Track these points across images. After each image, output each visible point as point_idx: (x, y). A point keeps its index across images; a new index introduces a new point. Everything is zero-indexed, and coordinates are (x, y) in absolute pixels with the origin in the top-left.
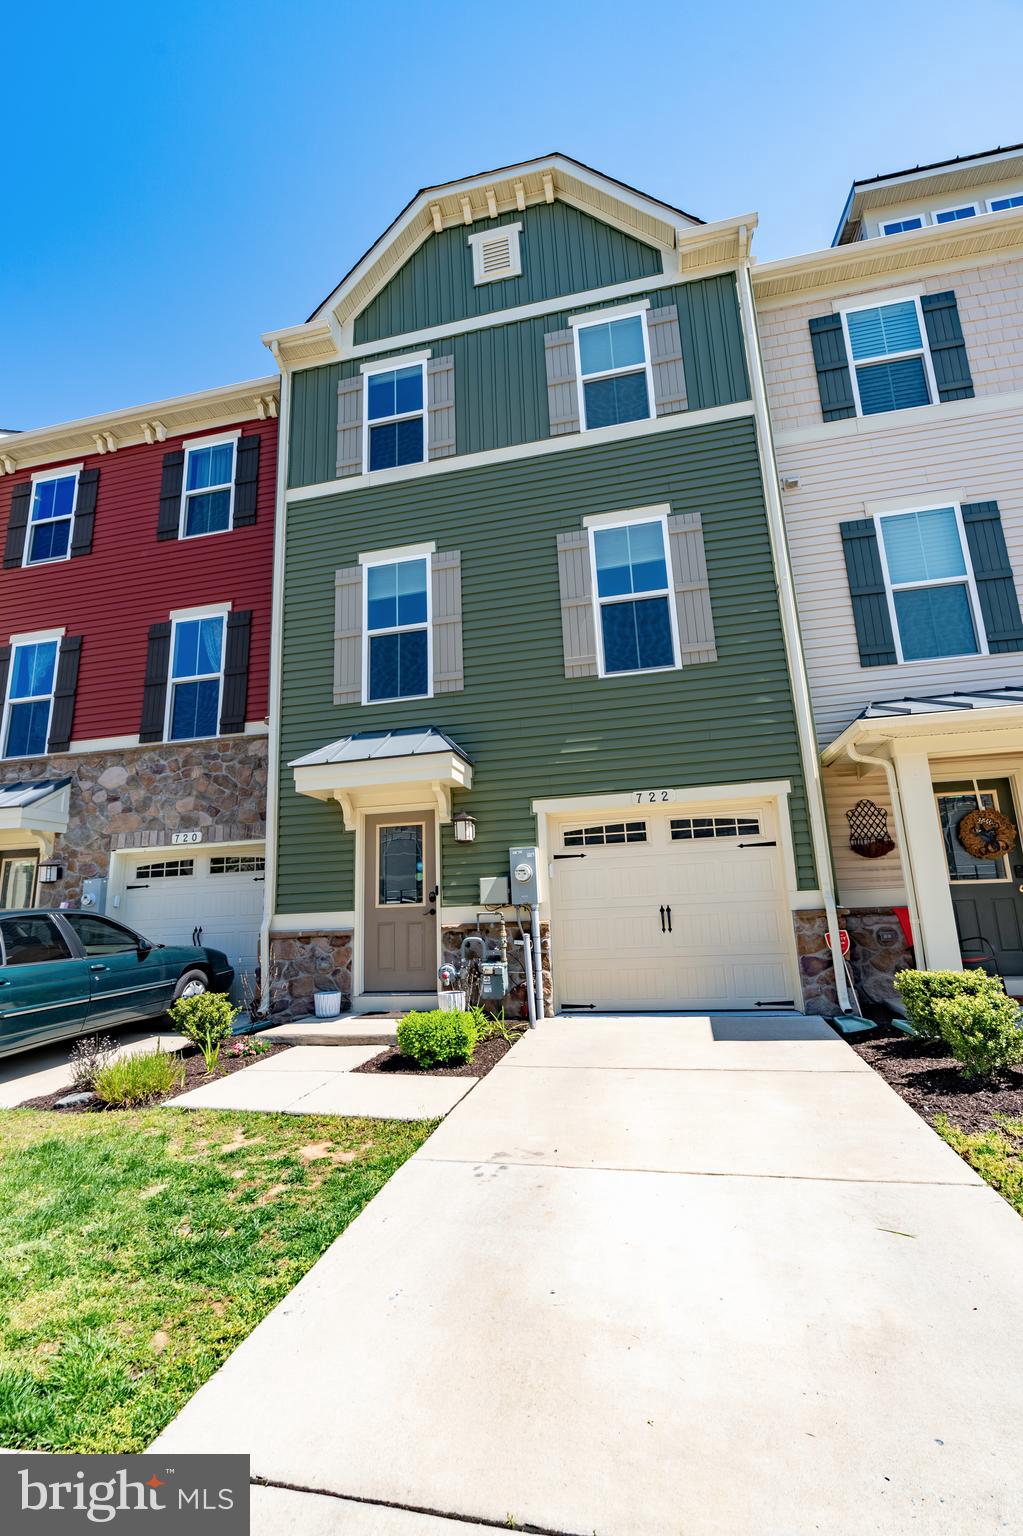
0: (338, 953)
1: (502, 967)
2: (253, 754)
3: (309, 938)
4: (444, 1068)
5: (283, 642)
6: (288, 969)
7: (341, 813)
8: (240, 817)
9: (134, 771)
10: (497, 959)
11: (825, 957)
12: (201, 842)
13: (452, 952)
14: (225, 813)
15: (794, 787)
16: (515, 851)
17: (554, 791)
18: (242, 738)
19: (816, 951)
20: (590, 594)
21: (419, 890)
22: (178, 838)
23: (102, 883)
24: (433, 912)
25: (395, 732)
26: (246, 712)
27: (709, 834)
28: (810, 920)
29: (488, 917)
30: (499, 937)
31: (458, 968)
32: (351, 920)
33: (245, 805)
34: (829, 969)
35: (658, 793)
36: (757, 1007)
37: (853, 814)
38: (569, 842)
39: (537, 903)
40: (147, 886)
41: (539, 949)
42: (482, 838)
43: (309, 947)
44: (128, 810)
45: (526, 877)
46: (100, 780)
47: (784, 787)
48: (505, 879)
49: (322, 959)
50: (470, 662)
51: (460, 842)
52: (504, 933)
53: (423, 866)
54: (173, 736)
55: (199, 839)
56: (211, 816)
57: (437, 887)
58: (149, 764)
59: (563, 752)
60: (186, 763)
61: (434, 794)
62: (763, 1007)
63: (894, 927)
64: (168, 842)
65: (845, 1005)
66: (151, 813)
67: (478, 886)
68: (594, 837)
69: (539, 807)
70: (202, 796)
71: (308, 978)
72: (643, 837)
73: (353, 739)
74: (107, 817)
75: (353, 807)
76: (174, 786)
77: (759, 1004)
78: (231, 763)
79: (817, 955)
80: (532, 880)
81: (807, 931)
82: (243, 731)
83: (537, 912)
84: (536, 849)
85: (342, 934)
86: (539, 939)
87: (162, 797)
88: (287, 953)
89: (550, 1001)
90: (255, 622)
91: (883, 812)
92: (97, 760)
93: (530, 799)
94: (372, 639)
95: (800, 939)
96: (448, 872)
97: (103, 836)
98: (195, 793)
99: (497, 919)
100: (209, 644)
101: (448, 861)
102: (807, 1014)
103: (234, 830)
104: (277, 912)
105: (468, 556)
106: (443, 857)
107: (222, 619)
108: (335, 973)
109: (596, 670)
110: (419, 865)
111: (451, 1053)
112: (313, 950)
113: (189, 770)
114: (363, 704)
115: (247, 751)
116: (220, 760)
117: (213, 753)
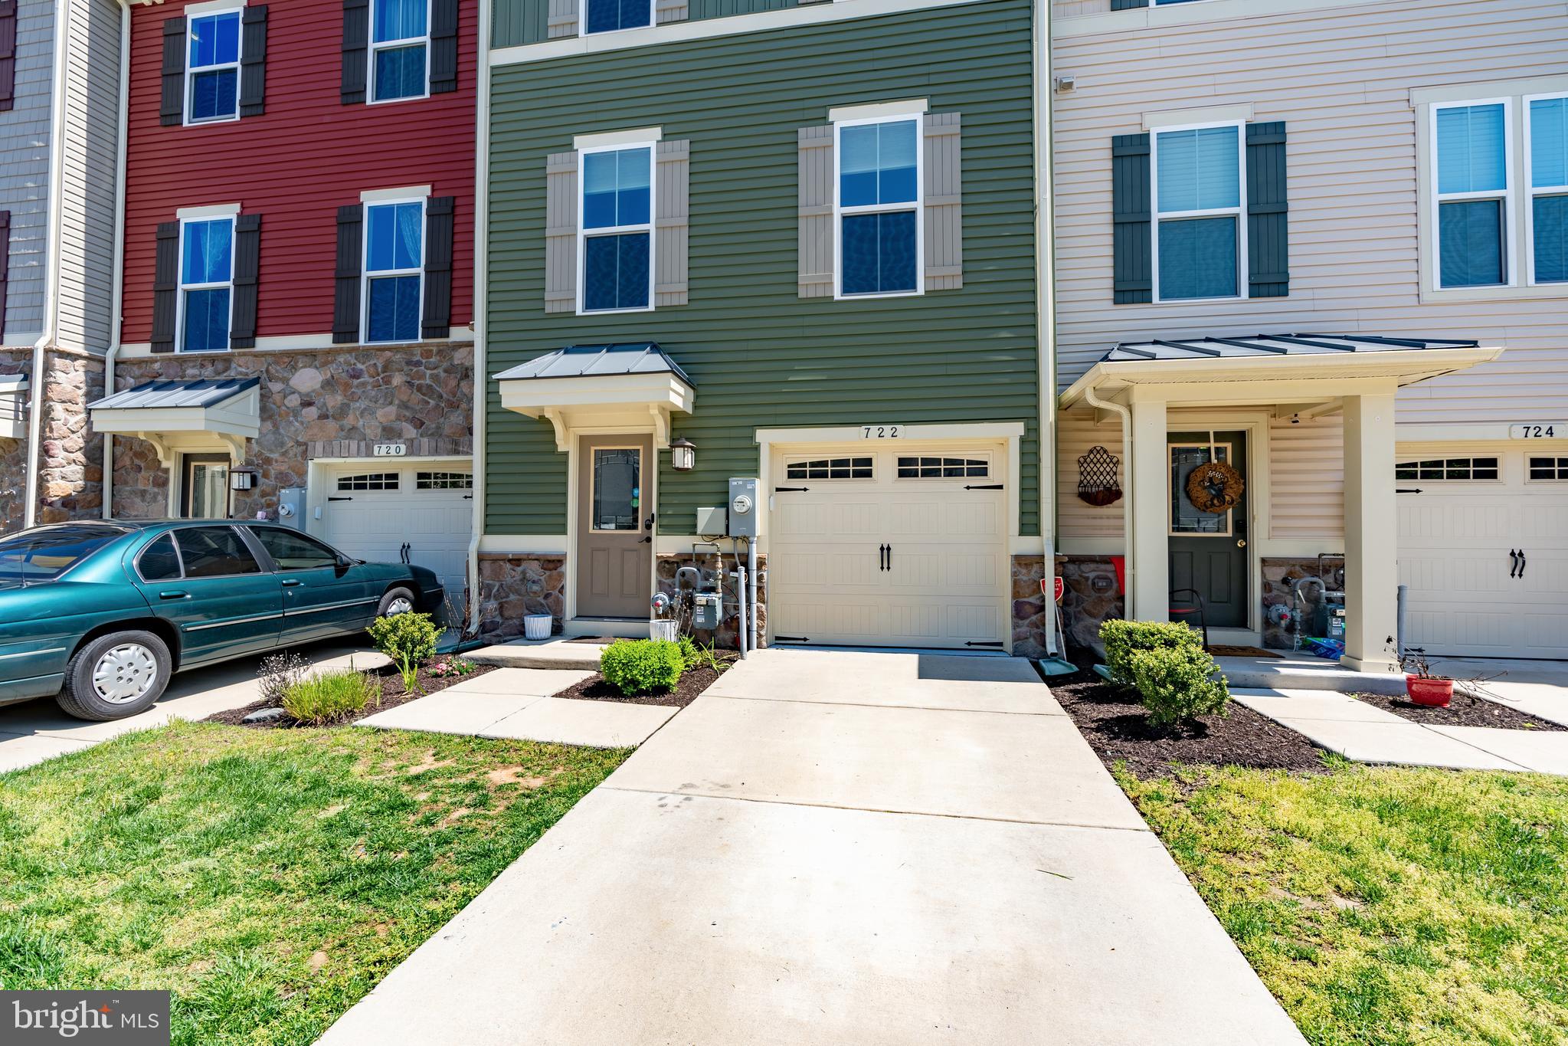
0: (550, 576)
1: (716, 598)
2: (459, 362)
3: (519, 560)
4: (647, 696)
5: (489, 238)
6: (498, 590)
7: (553, 432)
8: (447, 431)
9: (329, 375)
10: (713, 589)
11: (1038, 602)
12: (405, 455)
13: (666, 581)
14: (431, 425)
15: (1027, 430)
16: (735, 482)
17: (780, 420)
18: (447, 345)
19: (1030, 596)
20: (832, 201)
21: (636, 520)
22: (380, 450)
23: (301, 494)
24: (649, 540)
25: (612, 348)
26: (451, 315)
27: (935, 473)
28: (1027, 565)
29: (704, 547)
30: (715, 568)
31: (671, 597)
32: (564, 544)
33: (452, 418)
34: (1040, 614)
35: (887, 428)
36: (967, 647)
37: (1085, 461)
38: (792, 475)
39: (755, 536)
40: (350, 499)
41: (754, 582)
42: (701, 466)
43: (519, 569)
44: (323, 417)
45: (744, 509)
46: (291, 383)
47: (1018, 429)
48: (723, 510)
49: (534, 582)
50: (696, 273)
51: (678, 469)
52: (720, 565)
53: (640, 492)
54: (371, 338)
55: (403, 452)
56: (415, 428)
57: (653, 515)
58: (346, 368)
59: (790, 379)
60: (385, 368)
61: (652, 416)
62: (972, 647)
63: (1111, 575)
64: (369, 453)
65: (1051, 648)
66: (349, 421)
67: (695, 516)
68: (819, 471)
69: (763, 436)
70: (404, 405)
71: (518, 600)
72: (868, 474)
73: (565, 353)
74: (302, 423)
75: (566, 427)
76: (373, 393)
77: (969, 644)
78: (435, 371)
79: (1031, 600)
80: (751, 512)
81: (1024, 576)
82: (448, 336)
83: (754, 545)
84: (757, 481)
85: (553, 558)
86: (755, 572)
87: (362, 404)
88: (497, 574)
89: (763, 633)
90: (457, 211)
91: (1115, 460)
92: (286, 360)
93: (754, 427)
94: (589, 240)
95: (1016, 583)
96: (664, 500)
97: (299, 444)
98: (397, 402)
99: (713, 549)
100: (406, 233)
101: (665, 489)
102: (1014, 656)
103: (441, 445)
104: (486, 533)
105: (697, 147)
106: (660, 484)
107: (419, 205)
108: (547, 596)
109: (832, 290)
110: (636, 491)
111: (654, 682)
112: (524, 573)
113: (390, 376)
114: (577, 314)
115: (452, 358)
116: (423, 368)
117: (415, 359)
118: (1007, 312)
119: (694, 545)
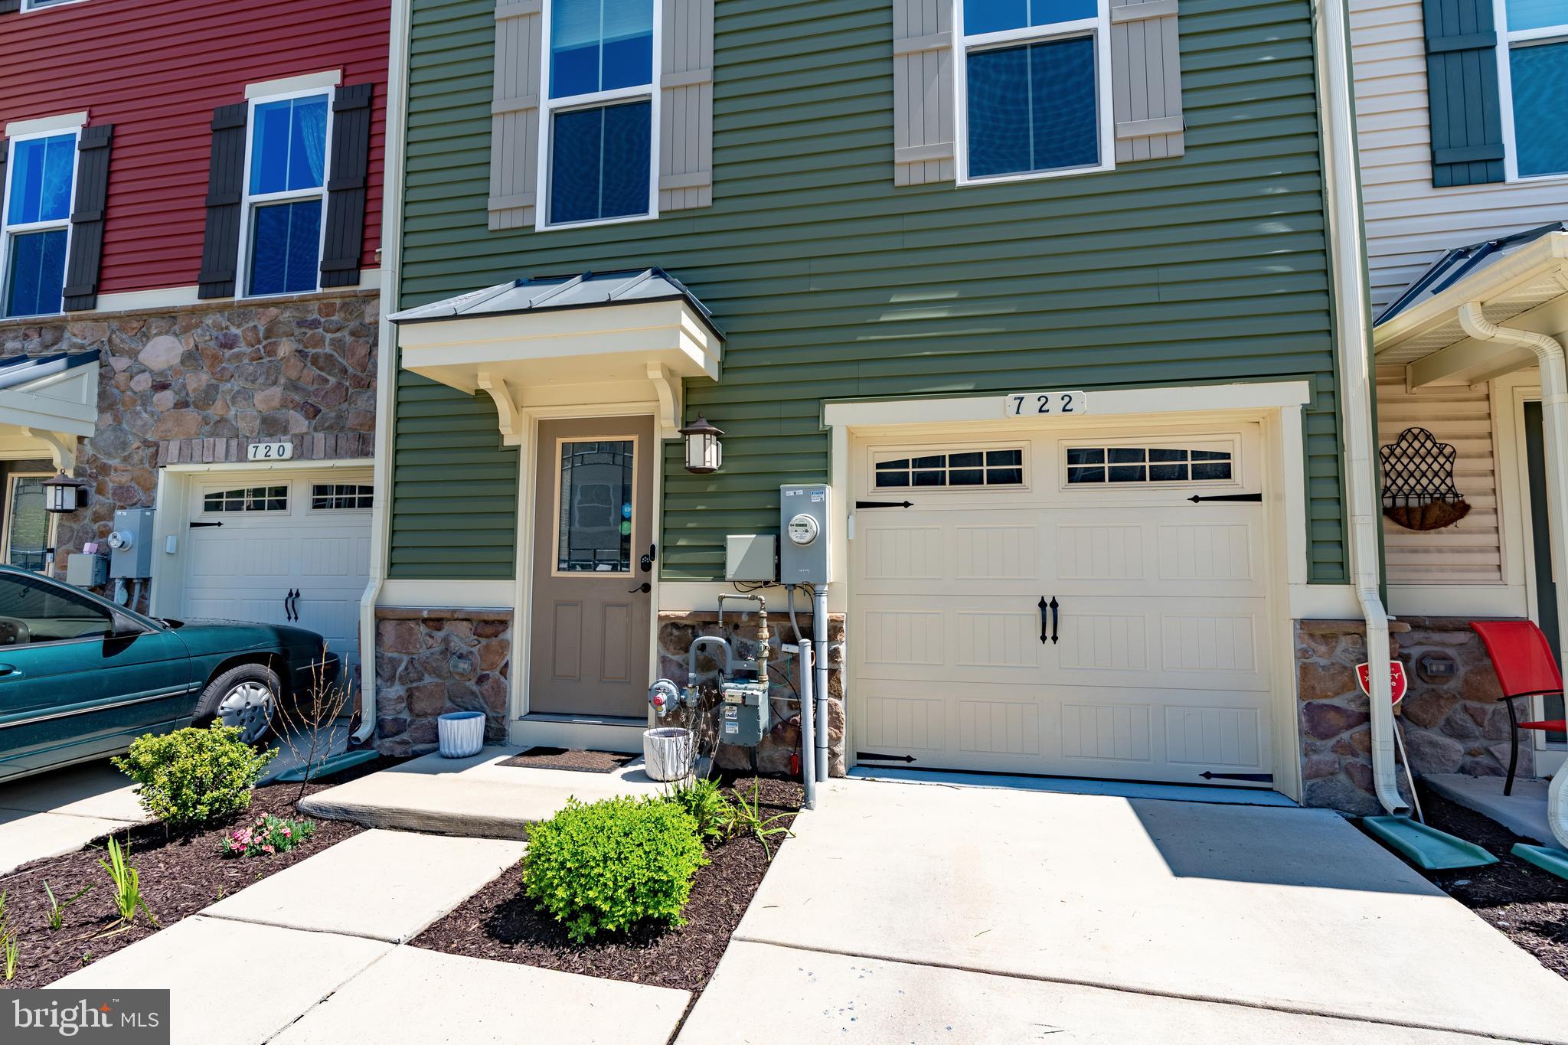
0: (487, 647)
1: (758, 690)
2: (364, 320)
3: (439, 620)
6: (406, 669)
7: (495, 415)
8: (351, 421)
9: (192, 344)
10: (751, 675)
11: (1353, 707)
12: (291, 459)
13: (675, 658)
14: (329, 414)
15: (1316, 393)
16: (790, 491)
17: (865, 388)
18: (355, 295)
19: (1336, 694)
20: (950, 28)
21: (625, 554)
22: (257, 451)
23: (143, 516)
24: (646, 588)
25: (590, 274)
26: (362, 252)
27: (1136, 475)
28: (1329, 639)
29: (736, 600)
30: (757, 638)
31: (681, 684)
32: (511, 594)
34: (1358, 729)
35: (1055, 397)
36: (1200, 780)
37: (1392, 453)
38: (882, 481)
39: (824, 583)
40: (219, 524)
41: (825, 663)
42: (734, 467)
43: (439, 634)
44: (180, 404)
45: (808, 537)
46: (141, 357)
47: (1298, 392)
48: (770, 539)
49: (461, 657)
50: (725, 157)
51: (694, 470)
52: (765, 633)
53: (632, 510)
54: (251, 290)
55: (288, 454)
56: (307, 418)
57: (653, 547)
58: (215, 333)
59: (883, 319)
60: (269, 332)
61: (652, 383)
62: (1215, 781)
63: (1451, 652)
64: (242, 458)
65: (1391, 799)
66: (216, 410)
67: (723, 548)
68: (929, 472)
69: (836, 415)
70: (293, 385)
71: (437, 685)
72: (1015, 477)
73: (517, 285)
74: (152, 414)
75: (517, 406)
76: (251, 369)
77: (1208, 775)
78: (338, 335)
79: (1337, 702)
80: (818, 543)
81: (1320, 658)
82: (358, 283)
83: (824, 599)
84: (828, 489)
85: (492, 617)
86: (826, 644)
87: (236, 385)
88: (405, 643)
89: (837, 749)
90: (377, 104)
91: (1447, 451)
92: (135, 324)
93: (820, 401)
94: (558, 115)
95: (1305, 671)
96: (672, 522)
97: (147, 444)
98: (282, 381)
99: (753, 606)
100: (309, 142)
101: (672, 504)
102: (1309, 806)
103: (342, 442)
104: (390, 576)
106: (665, 496)
107: (325, 98)
109: (953, 172)
110: (626, 509)
112: (446, 640)
113: (275, 343)
114: (537, 229)
115: (362, 314)
116: (321, 330)
117: (310, 317)
118: (1269, 191)
119: (721, 599)
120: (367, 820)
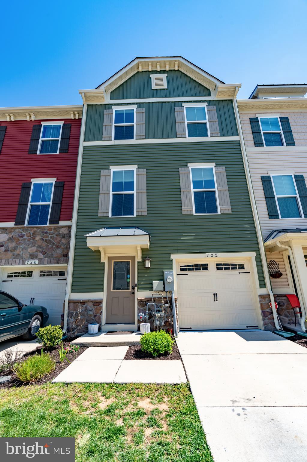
0: (96, 308)
1: (162, 314)
2: (62, 232)
3: (85, 302)
5: (79, 193)
6: (75, 315)
7: (100, 255)
8: (55, 255)
9: (11, 236)
10: (160, 311)
11: (270, 311)
12: (38, 264)
13: (142, 308)
14: (49, 253)
15: (257, 254)
16: (166, 272)
18: (58, 227)
19: (267, 309)
20: (191, 187)
21: (128, 286)
22: (28, 262)
24: (134, 293)
25: (123, 227)
26: (60, 217)
27: (228, 269)
28: (264, 298)
29: (157, 295)
30: (161, 303)
31: (145, 315)
32: (102, 296)
33: (57, 251)
34: (271, 315)
35: (214, 254)
36: (246, 328)
37: (269, 264)
38: (182, 270)
39: (174, 291)
40: (11, 281)
42: (154, 267)
43: (84, 306)
44: (7, 250)
45: (171, 281)
47: (254, 254)
48: (162, 282)
49: (90, 311)
50: (149, 206)
51: (145, 268)
52: (163, 302)
53: (130, 276)
54: (29, 224)
55: (37, 263)
56: (43, 255)
57: (136, 284)
58: (18, 234)
59: (182, 238)
60: (34, 234)
61: (137, 250)
62: (248, 328)
63: (284, 301)
64: (24, 264)
65: (278, 327)
66: (17, 252)
67: (152, 284)
68: (191, 268)
69: (173, 257)
70: (39, 247)
71: (83, 318)
72: (207, 269)
73: (107, 229)
76: (28, 242)
77: (247, 327)
78: (53, 235)
79: (267, 310)
80: (173, 282)
81: (263, 302)
82: (58, 224)
83: (174, 294)
84: (173, 271)
85: (97, 301)
86: (175, 304)
87: (23, 246)
89: (178, 327)
90: (65, 186)
91: (278, 264)
93: (170, 254)
94: (113, 195)
95: (261, 305)
96: (140, 279)
98: (37, 245)
99: (160, 296)
101: (140, 275)
102: (265, 331)
103: (52, 260)
104: (72, 292)
105: (148, 171)
106: (138, 273)
107: (52, 184)
108: (95, 316)
109: (193, 213)
110: (128, 276)
112: (86, 307)
113: (35, 237)
114: (109, 217)
115: (59, 231)
116: (48, 234)
117: (45, 231)
118: (245, 220)
119: (152, 295)
120: (88, 346)
